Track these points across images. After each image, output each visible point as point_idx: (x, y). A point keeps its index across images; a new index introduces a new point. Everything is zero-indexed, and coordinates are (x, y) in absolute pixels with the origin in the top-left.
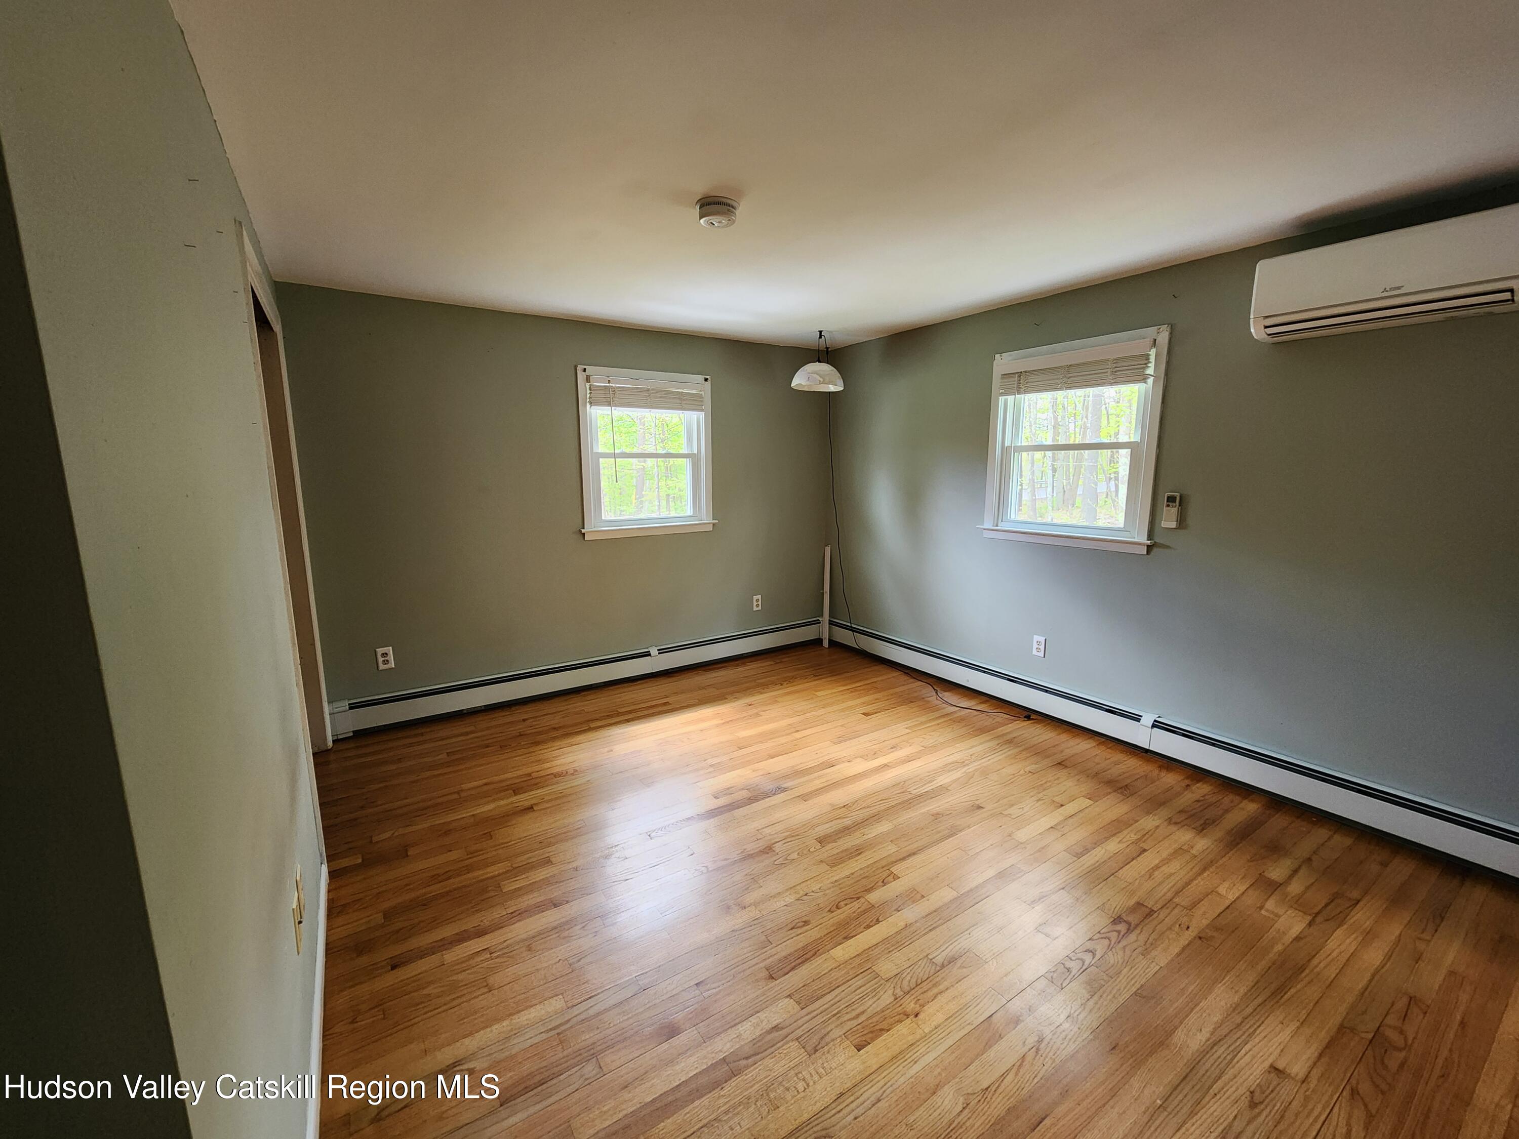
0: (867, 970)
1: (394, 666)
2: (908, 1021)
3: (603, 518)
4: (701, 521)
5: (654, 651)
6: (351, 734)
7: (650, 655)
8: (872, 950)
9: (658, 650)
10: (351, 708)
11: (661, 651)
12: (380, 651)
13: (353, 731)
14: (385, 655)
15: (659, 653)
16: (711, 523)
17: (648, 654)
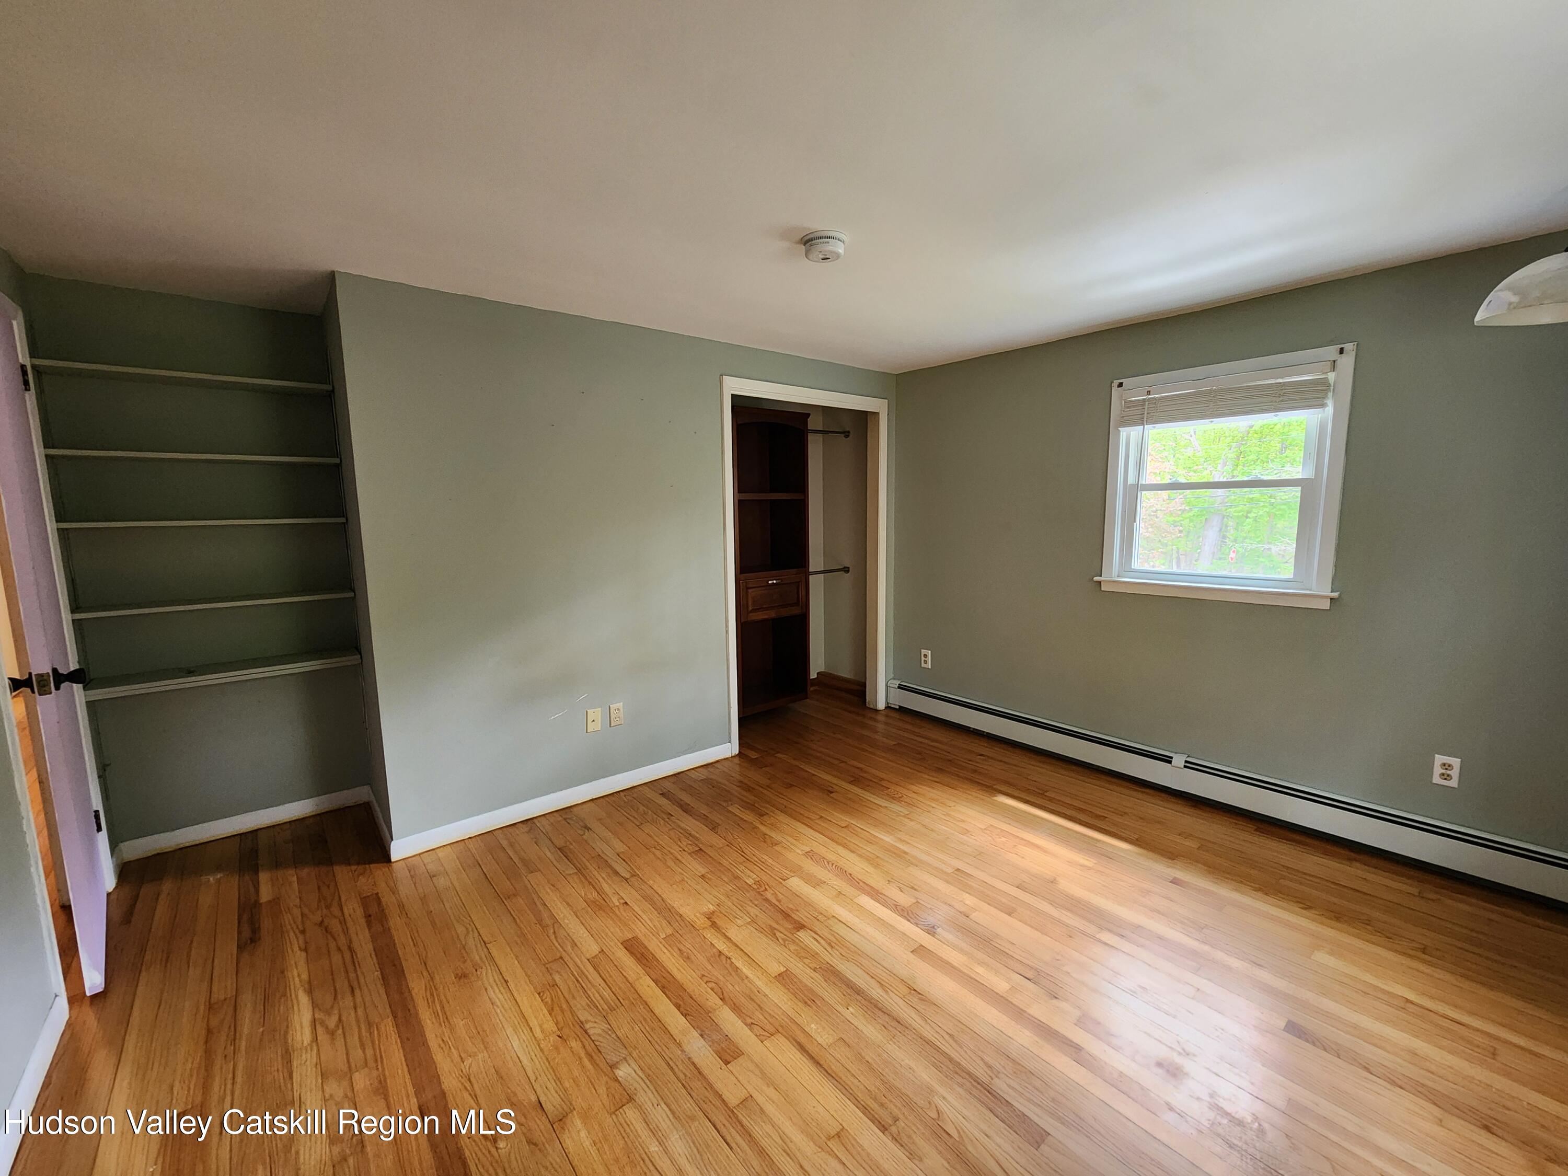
0: (620, 1002)
1: (930, 667)
2: (555, 1029)
3: (1133, 567)
4: (1310, 590)
5: (1179, 760)
6: (898, 707)
7: (1170, 762)
8: (644, 1008)
9: (1186, 762)
10: (899, 688)
11: (1189, 765)
12: (924, 652)
13: (900, 706)
14: (925, 656)
15: (1185, 767)
16: (1326, 597)
17: (1168, 760)
